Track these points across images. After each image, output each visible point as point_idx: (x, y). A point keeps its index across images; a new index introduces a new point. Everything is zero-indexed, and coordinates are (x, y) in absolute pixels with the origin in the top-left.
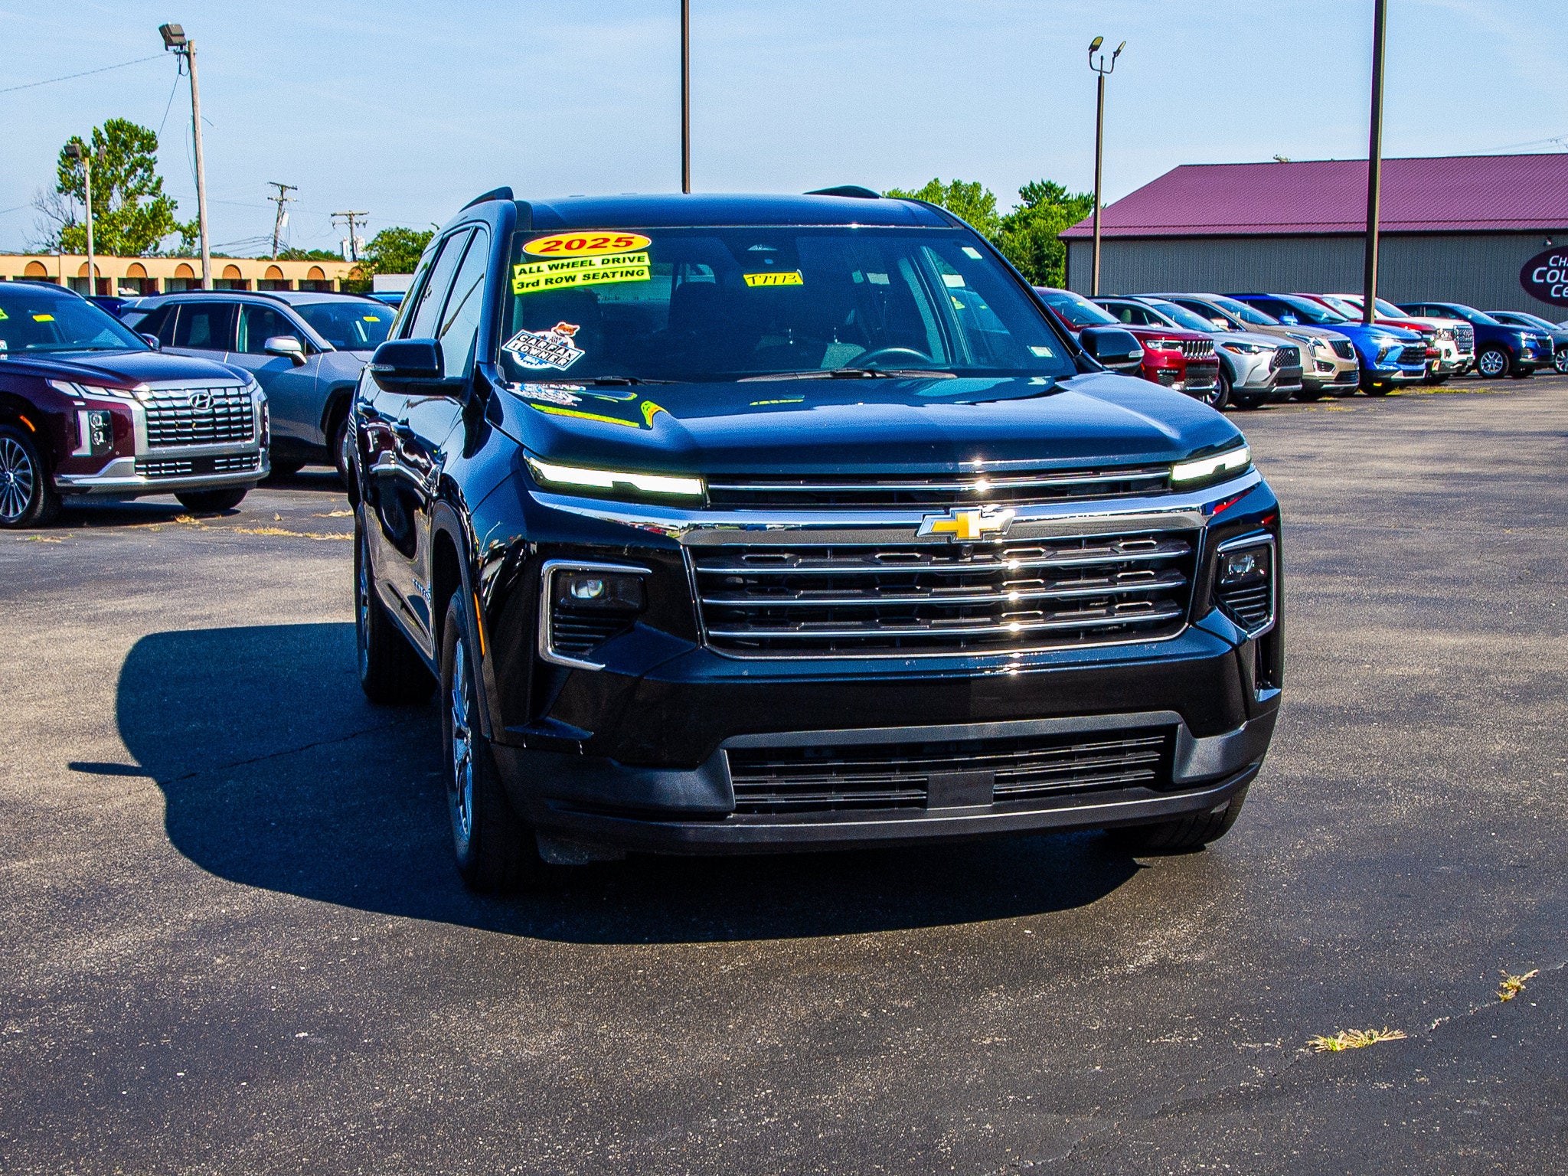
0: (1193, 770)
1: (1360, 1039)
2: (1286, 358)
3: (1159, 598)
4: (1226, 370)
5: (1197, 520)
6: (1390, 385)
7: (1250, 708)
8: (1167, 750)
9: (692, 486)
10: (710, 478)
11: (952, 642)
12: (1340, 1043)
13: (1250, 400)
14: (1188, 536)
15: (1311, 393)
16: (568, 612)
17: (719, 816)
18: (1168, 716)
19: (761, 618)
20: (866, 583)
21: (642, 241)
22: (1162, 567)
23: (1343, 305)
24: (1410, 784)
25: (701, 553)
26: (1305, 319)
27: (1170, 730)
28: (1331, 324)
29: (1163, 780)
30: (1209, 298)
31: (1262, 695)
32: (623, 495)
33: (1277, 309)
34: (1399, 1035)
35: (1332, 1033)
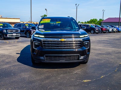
0: (80, 59)
1: (87, 81)
2: (113, 30)
3: (78, 46)
4: (108, 30)
5: (82, 40)
6: (120, 32)
7: (86, 54)
8: (79, 57)
9: (43, 36)
10: (45, 36)
11: (62, 48)
12: (85, 81)
13: (110, 32)
14: (81, 41)
15: (114, 32)
16: (35, 45)
17: (45, 60)
18: (79, 55)
19: (48, 46)
20: (55, 44)
21: (50, 20)
22: (79, 44)
23: (117, 26)
24: (104, 60)
25: (43, 41)
26: (114, 27)
27: (79, 56)
28: (116, 28)
29: (78, 59)
30: (108, 26)
31: (88, 53)
32: (39, 37)
33: (113, 27)
34: (90, 81)
35: (85, 80)
